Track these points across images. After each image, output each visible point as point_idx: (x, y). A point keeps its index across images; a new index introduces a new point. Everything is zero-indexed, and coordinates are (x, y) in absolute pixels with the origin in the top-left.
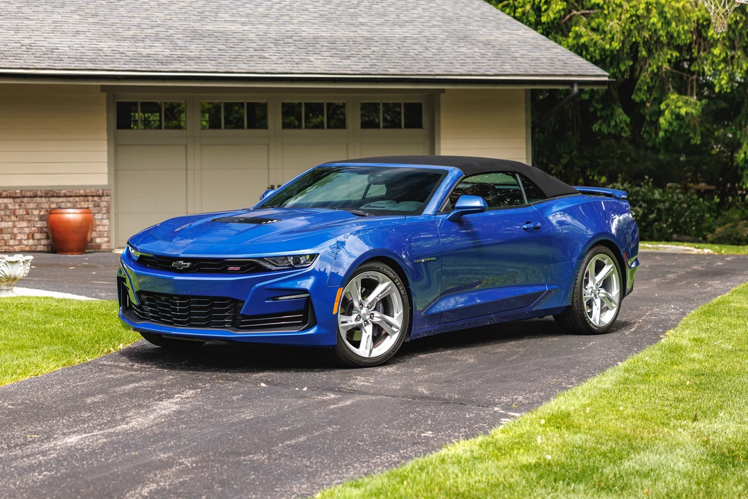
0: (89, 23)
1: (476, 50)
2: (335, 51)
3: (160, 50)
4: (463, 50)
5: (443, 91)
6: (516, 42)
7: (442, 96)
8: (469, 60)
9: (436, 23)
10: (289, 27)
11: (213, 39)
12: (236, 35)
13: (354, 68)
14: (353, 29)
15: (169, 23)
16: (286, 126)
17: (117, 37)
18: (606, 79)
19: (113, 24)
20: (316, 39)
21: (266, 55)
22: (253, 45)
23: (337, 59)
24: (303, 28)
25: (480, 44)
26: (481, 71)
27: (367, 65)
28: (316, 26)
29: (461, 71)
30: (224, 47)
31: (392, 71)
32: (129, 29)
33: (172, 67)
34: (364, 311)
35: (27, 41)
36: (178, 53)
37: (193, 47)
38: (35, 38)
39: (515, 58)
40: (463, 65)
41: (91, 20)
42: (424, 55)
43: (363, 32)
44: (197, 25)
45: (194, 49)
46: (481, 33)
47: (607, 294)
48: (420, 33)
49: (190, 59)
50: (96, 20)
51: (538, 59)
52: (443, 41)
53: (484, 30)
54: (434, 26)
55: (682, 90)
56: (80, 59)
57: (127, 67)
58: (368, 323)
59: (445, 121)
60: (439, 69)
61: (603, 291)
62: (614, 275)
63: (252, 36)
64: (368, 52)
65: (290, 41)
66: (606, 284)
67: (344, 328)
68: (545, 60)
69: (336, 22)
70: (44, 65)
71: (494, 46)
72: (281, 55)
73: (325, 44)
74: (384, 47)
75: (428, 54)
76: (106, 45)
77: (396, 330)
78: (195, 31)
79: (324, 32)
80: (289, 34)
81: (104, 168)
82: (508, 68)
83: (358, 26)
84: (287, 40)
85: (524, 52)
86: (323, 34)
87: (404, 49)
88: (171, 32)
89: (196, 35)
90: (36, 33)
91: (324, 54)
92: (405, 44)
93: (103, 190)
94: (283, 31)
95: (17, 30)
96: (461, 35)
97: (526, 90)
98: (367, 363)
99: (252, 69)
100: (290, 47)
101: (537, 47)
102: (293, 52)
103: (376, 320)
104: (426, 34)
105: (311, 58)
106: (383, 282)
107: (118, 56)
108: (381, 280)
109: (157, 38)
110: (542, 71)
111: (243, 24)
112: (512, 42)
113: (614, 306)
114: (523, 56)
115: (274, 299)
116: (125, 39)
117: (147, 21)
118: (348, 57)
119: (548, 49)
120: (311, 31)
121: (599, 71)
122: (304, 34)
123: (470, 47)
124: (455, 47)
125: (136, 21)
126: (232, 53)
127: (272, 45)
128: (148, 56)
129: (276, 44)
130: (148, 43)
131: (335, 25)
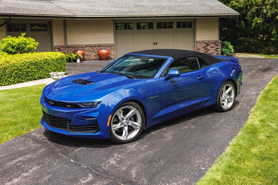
0: (110, 4)
1: (206, 8)
2: (170, 9)
3: (126, 10)
4: (202, 8)
5: (197, 19)
6: (216, 6)
7: (197, 20)
8: (204, 11)
9: (197, 1)
10: (160, 3)
11: (140, 7)
12: (146, 6)
13: (174, 13)
14: (176, 3)
15: (130, 3)
16: (158, 28)
17: (116, 7)
18: (239, 15)
19: (116, 4)
20: (166, 6)
21: (152, 10)
22: (150, 8)
23: (170, 11)
24: (163, 4)
25: (207, 6)
26: (206, 13)
27: (177, 12)
28: (167, 3)
29: (201, 14)
30: (142, 9)
31: (183, 14)
32: (120, 5)
33: (127, 14)
34: (124, 121)
35: (93, 9)
36: (130, 11)
37: (134, 9)
38: (95, 8)
39: (215, 10)
40: (202, 12)
41: (111, 3)
42: (192, 9)
43: (178, 4)
44: (137, 4)
45: (134, 10)
46: (208, 3)
47: (230, 97)
48: (192, 4)
49: (132, 12)
50: (112, 3)
51: (221, 10)
52: (198, 6)
53: (209, 3)
54: (196, 2)
55: (258, 16)
56: (105, 13)
57: (116, 15)
58: (126, 125)
59: (198, 26)
60: (196, 13)
61: (228, 96)
62: (233, 90)
63: (150, 6)
64: (178, 9)
65: (159, 7)
66: (230, 94)
67: (114, 130)
68: (223, 10)
69: (172, 2)
70: (95, 15)
71: (210, 7)
72: (156, 11)
73: (168, 7)
74: (183, 8)
75: (193, 9)
76: (112, 9)
77: (138, 127)
78: (136, 5)
79: (168, 4)
80: (159, 5)
81: (113, 39)
82: (214, 13)
83: (177, 3)
84: (158, 7)
85: (218, 8)
86: (168, 5)
87: (187, 8)
88: (130, 5)
89: (136, 6)
90: (96, 6)
91: (167, 10)
92: (188, 7)
93: (112, 45)
94: (158, 4)
95: (92, 6)
96: (203, 4)
97: (218, 18)
98: (125, 142)
99: (147, 14)
100: (159, 8)
101: (221, 7)
102: (159, 10)
103: (130, 124)
104: (194, 4)
105: (163, 11)
106: (132, 109)
107: (114, 12)
108: (131, 109)
109: (126, 7)
110: (222, 13)
111: (149, 3)
112: (215, 6)
113: (232, 101)
114: (218, 9)
115: (83, 120)
116: (117, 7)
117: (125, 3)
118: (173, 11)
119: (224, 7)
120: (165, 4)
121: (237, 13)
122: (163, 5)
123: (204, 7)
124: (201, 7)
125: (122, 3)
126: (143, 10)
127: (154, 8)
128: (122, 12)
129: (155, 8)
130: (123, 8)
131: (171, 3)
